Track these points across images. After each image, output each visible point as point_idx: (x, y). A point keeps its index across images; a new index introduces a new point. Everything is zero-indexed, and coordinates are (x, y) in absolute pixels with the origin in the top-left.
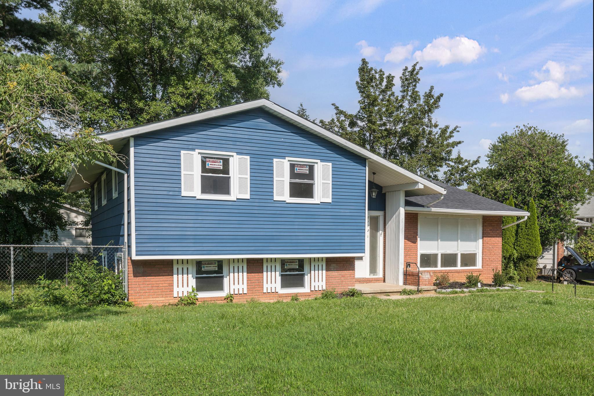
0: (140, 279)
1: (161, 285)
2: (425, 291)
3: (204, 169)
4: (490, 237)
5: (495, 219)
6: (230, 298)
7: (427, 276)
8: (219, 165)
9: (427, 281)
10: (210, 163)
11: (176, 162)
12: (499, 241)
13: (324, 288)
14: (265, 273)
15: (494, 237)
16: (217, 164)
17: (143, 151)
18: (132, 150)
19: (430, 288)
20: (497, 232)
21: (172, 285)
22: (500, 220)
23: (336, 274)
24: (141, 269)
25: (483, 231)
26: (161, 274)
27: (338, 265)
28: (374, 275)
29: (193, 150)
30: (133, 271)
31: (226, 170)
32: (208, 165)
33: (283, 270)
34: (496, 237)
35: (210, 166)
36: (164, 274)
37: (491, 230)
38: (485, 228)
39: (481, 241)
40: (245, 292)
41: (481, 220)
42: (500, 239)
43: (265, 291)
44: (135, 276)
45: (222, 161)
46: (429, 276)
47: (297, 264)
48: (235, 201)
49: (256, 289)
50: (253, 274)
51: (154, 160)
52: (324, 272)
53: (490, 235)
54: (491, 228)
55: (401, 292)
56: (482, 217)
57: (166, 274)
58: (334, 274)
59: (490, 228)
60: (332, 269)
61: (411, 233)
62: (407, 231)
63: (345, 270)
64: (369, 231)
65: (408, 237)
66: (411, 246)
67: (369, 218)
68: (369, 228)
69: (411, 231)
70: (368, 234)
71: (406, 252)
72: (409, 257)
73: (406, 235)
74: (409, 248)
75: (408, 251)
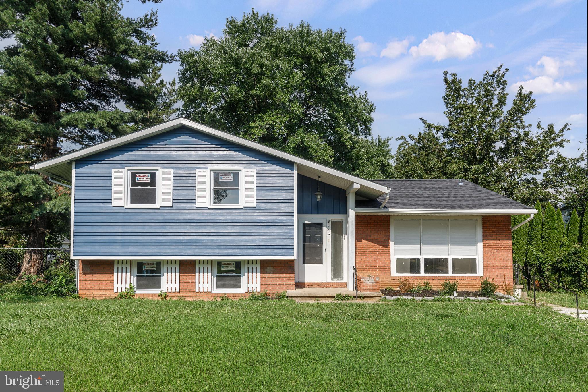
0: (87, 276)
1: (104, 282)
2: (366, 297)
3: (134, 183)
4: (493, 240)
5: (501, 219)
6: (164, 296)
7: (370, 281)
8: (147, 179)
9: (371, 286)
10: (139, 178)
11: (108, 178)
12: (507, 245)
13: (259, 290)
14: (197, 274)
15: (499, 240)
16: (146, 178)
17: (83, 172)
18: (74, 171)
19: (373, 294)
20: (504, 234)
21: (112, 282)
22: (507, 220)
23: (273, 276)
24: (89, 268)
25: (484, 232)
26: (105, 272)
27: (274, 268)
28: (338, 279)
29: (123, 167)
30: (83, 269)
31: (153, 182)
32: (138, 179)
33: (219, 271)
34: (503, 239)
35: (139, 180)
36: (107, 272)
37: (494, 232)
38: (485, 230)
39: (480, 245)
40: (178, 290)
41: (480, 221)
42: (510, 243)
43: (197, 290)
44: (84, 273)
45: (150, 175)
46: (373, 281)
47: (234, 266)
48: (159, 209)
49: (189, 288)
50: (186, 275)
51: (91, 178)
52: (259, 274)
53: (493, 238)
54: (495, 230)
55: (334, 297)
56: (481, 218)
57: (109, 272)
58: (270, 276)
59: (492, 230)
60: (269, 272)
61: (381, 236)
62: (377, 234)
63: (283, 273)
64: (330, 235)
65: (378, 240)
66: (382, 250)
67: (330, 222)
68: (330, 232)
69: (382, 234)
70: (330, 238)
71: (376, 257)
72: (379, 261)
73: (375, 238)
74: (379, 252)
75: (379, 255)
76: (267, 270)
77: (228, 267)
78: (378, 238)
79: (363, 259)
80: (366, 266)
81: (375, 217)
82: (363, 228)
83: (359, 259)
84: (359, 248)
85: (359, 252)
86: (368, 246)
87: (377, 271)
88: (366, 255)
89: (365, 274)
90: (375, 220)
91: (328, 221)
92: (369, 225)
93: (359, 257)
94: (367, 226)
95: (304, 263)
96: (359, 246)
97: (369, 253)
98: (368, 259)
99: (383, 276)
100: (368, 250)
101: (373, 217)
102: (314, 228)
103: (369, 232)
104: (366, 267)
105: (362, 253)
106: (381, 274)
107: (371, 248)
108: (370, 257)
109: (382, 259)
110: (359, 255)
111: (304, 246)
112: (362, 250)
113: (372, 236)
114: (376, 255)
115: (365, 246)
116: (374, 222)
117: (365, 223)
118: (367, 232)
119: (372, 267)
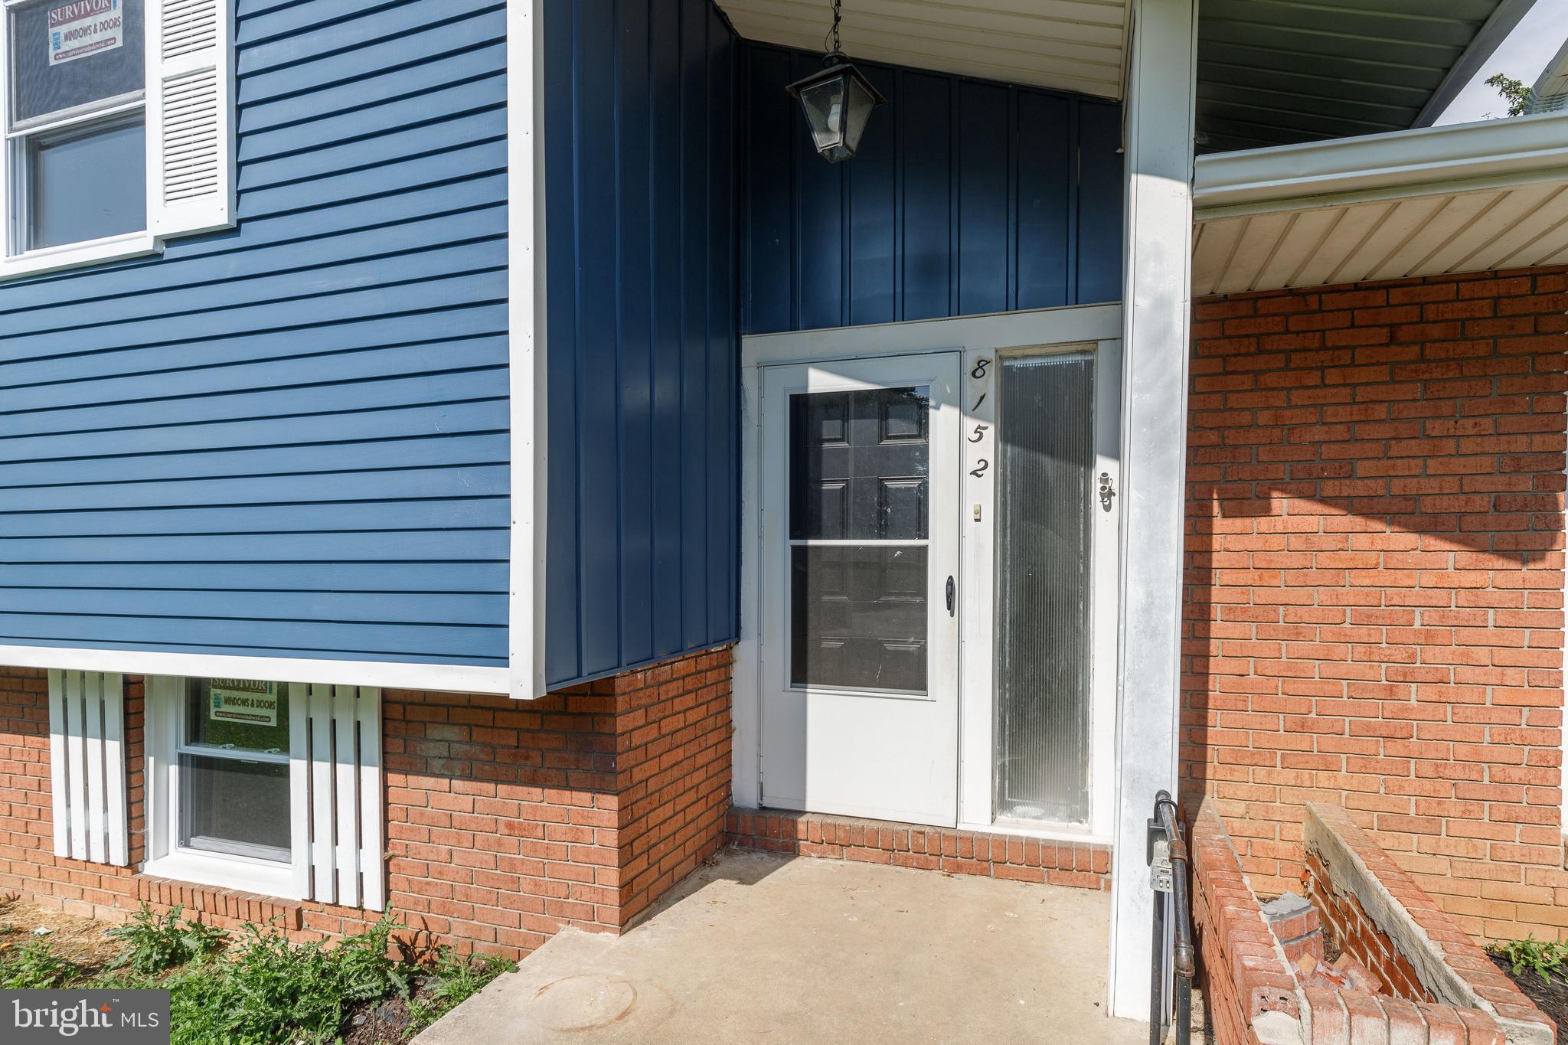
13: (375, 895)
28: (1049, 814)
43: (60, 847)
47: (274, 699)
52: (372, 777)
60: (437, 764)
61: (1458, 465)
62: (1413, 447)
63: (532, 781)
64: (989, 473)
65: (1428, 505)
66: (1464, 597)
67: (991, 371)
68: (987, 448)
69: (1468, 446)
70: (983, 493)
71: (1399, 654)
72: (1430, 692)
73: (1397, 486)
74: (1432, 616)
75: (1429, 641)
76: (431, 749)
77: (244, 702)
78: (1430, 486)
79: (1270, 667)
80: (1302, 728)
81: (1396, 296)
82: (1279, 399)
83: (1234, 666)
84: (1228, 577)
85: (1229, 608)
86: (1324, 560)
87: (1412, 784)
88: (1297, 636)
89: (1289, 795)
90: (1393, 327)
91: (970, 365)
92: (1333, 376)
93: (1232, 648)
94: (1314, 378)
95: (800, 675)
96: (1234, 559)
97: (1334, 615)
98: (1316, 669)
99: (1471, 829)
100: (1321, 595)
101: (1379, 298)
102: (872, 425)
103: (1339, 432)
104: (1302, 741)
105: (1262, 617)
106: (1454, 807)
107: (1349, 577)
108: (1340, 650)
109: (1467, 673)
110: (1236, 630)
111: (800, 556)
112: (1262, 595)
113: (1362, 467)
114: (1400, 635)
115: (1297, 560)
116: (1392, 340)
117: (1296, 359)
118: (1318, 434)
119: (1355, 746)
